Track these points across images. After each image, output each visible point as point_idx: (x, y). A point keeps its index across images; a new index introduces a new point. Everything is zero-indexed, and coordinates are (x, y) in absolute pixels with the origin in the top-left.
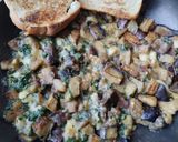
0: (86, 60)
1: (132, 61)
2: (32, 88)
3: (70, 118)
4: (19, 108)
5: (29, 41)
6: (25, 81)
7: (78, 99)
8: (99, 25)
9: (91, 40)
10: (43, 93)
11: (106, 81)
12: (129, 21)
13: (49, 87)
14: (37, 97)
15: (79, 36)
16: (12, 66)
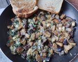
0: (38, 27)
1: (55, 29)
2: (18, 36)
3: (30, 48)
4: (12, 42)
5: (18, 19)
6: (15, 33)
7: (34, 41)
8: (44, 15)
9: (41, 20)
10: (21, 38)
11: (45, 36)
12: (56, 14)
13: (24, 36)
14: (19, 39)
15: (37, 19)
16: (11, 28)
